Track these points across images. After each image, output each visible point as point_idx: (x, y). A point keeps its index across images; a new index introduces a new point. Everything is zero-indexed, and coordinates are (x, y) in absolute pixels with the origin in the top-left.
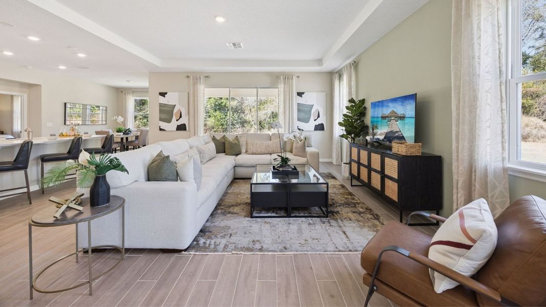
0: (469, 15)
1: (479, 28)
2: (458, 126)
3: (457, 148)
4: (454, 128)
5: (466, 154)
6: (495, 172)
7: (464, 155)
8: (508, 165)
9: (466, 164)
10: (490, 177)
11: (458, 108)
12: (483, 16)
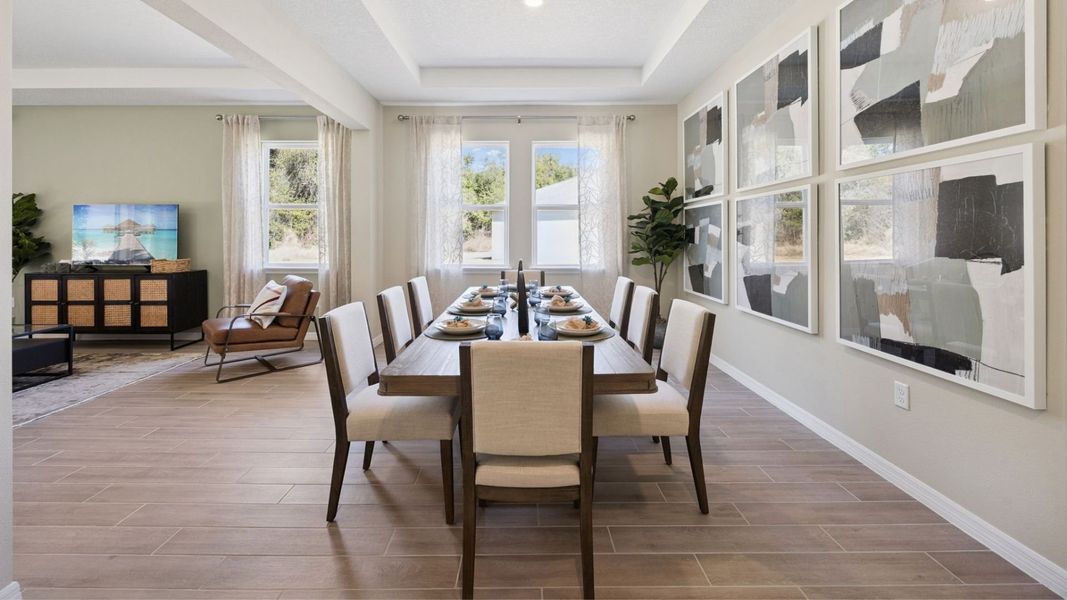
0: (239, 147)
1: (246, 163)
2: (229, 239)
3: (229, 260)
4: (225, 242)
5: (236, 263)
6: (258, 274)
7: (235, 264)
8: (266, 267)
9: (237, 272)
10: (255, 277)
11: (230, 225)
12: (250, 155)
